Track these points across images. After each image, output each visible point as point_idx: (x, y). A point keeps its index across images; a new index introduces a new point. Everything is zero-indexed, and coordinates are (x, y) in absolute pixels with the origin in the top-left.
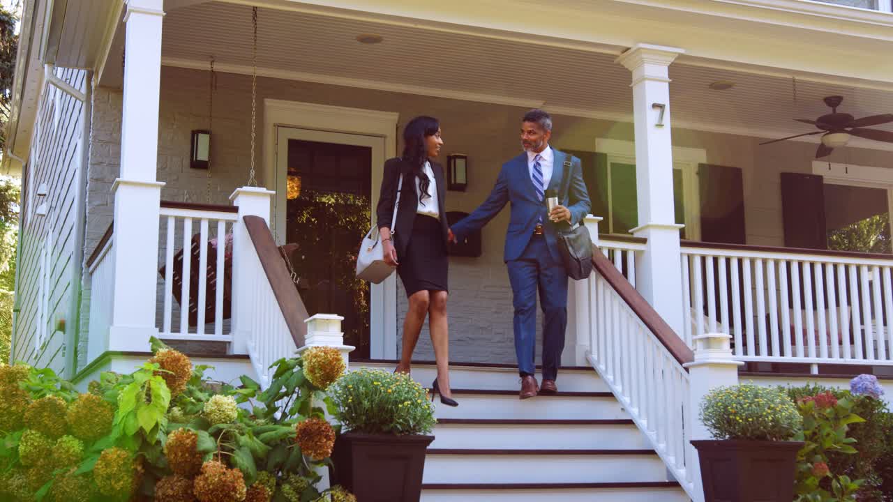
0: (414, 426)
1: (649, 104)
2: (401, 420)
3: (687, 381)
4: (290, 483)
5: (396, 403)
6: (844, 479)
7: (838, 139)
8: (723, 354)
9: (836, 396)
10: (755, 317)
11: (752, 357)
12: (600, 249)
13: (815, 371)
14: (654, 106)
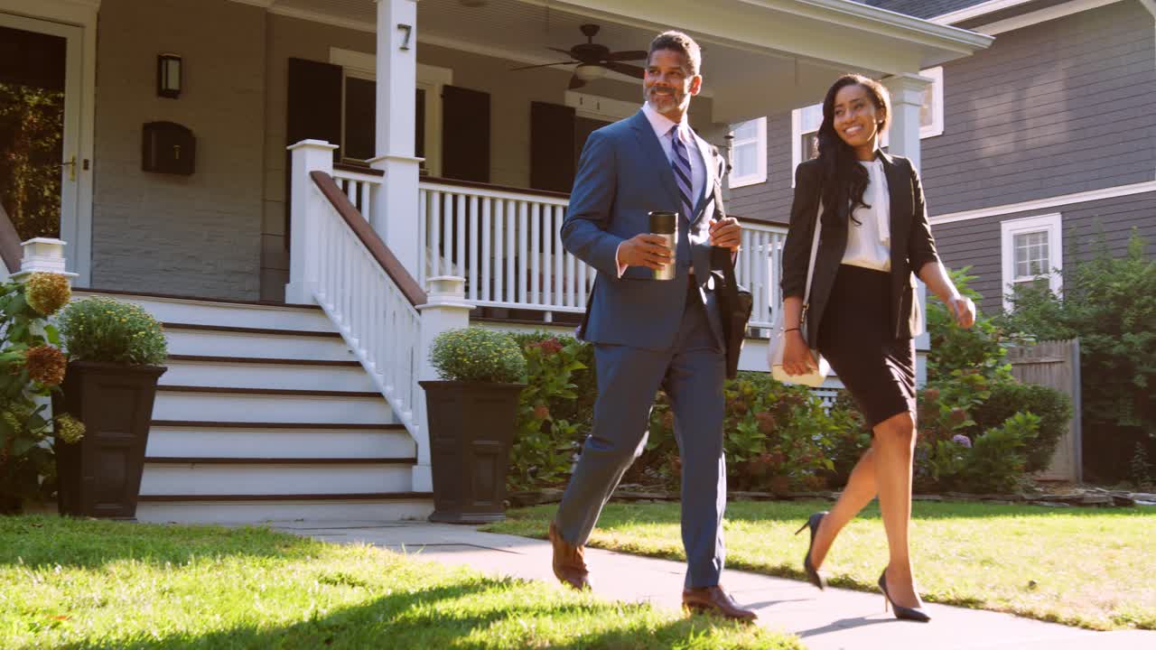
0: (148, 357)
1: (394, 24)
2: (135, 350)
3: (419, 324)
4: (10, 411)
5: (130, 333)
6: (563, 423)
7: (592, 72)
8: (456, 298)
9: (563, 343)
10: (492, 259)
11: (486, 302)
12: (334, 179)
13: (549, 318)
14: (401, 27)
